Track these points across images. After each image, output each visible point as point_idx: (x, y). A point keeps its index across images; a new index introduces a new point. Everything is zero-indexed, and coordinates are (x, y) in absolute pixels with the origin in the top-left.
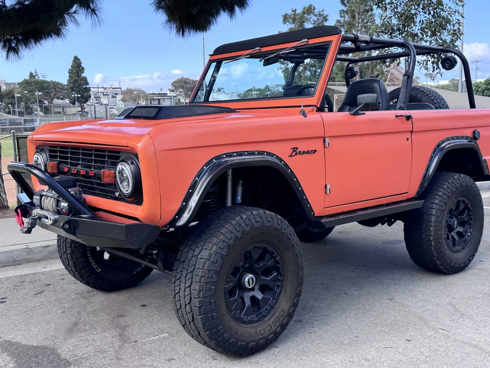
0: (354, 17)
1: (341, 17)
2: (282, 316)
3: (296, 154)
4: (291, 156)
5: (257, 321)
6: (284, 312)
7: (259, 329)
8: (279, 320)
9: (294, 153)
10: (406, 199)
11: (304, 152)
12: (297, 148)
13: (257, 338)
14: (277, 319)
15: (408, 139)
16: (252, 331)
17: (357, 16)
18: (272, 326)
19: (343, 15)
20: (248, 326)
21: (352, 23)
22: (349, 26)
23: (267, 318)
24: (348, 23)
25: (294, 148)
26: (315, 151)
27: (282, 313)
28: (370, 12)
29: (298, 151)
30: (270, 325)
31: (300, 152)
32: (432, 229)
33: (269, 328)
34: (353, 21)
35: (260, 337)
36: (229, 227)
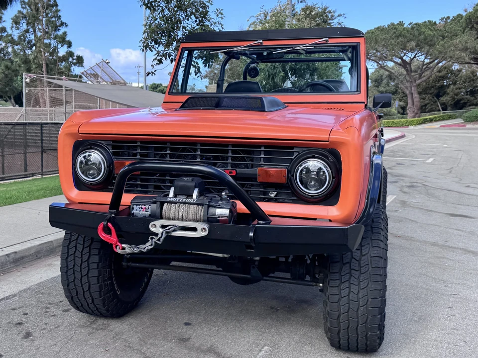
0: (37, 10)
1: (23, 8)
17: (41, 9)
19: (24, 6)
21: (36, 16)
22: (33, 19)
24: (32, 16)
28: (54, 8)
34: (37, 14)
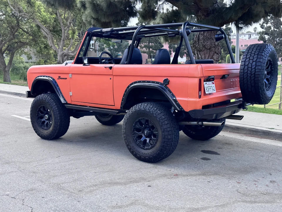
4: (58, 79)
5: (45, 130)
8: (49, 132)
10: (115, 109)
15: (111, 79)
16: (42, 131)
20: (42, 129)
23: (47, 130)
26: (66, 79)
31: (61, 78)
33: (46, 133)
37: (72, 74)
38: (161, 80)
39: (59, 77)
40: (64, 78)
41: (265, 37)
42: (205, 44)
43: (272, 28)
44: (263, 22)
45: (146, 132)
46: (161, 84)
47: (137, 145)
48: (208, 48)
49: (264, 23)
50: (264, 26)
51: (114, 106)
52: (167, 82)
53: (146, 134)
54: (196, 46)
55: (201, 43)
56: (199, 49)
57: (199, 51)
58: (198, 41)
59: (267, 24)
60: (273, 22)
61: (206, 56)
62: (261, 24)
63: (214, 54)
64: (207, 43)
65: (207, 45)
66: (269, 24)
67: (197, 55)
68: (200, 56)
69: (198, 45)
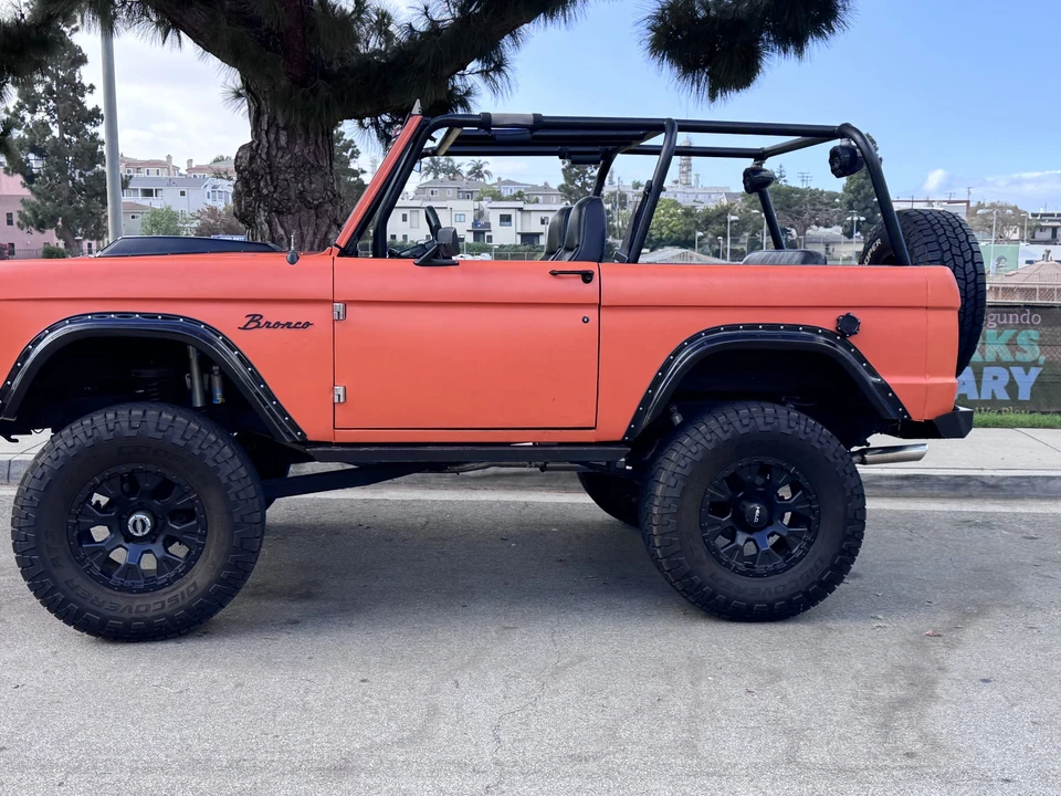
2: (189, 594)
3: (258, 327)
4: (245, 328)
5: (140, 591)
6: (196, 588)
7: (137, 603)
8: (183, 598)
9: (253, 325)
10: (594, 441)
11: (278, 323)
12: (261, 317)
13: (126, 615)
14: (180, 597)
15: (585, 320)
16: (122, 603)
18: (167, 604)
20: (119, 594)
23: (163, 591)
25: (255, 315)
26: (308, 324)
27: (192, 589)
29: (262, 322)
30: (163, 603)
31: (268, 324)
32: (655, 511)
33: (159, 606)
35: (134, 615)
36: (77, 428)
37: (346, 303)
38: (827, 321)
39: (255, 318)
40: (288, 325)
41: (28, 161)
42: (303, 186)
43: (56, 132)
44: (18, 103)
45: (758, 511)
46: (826, 333)
47: (728, 565)
48: (315, 202)
49: (21, 107)
50: (23, 119)
51: (594, 428)
52: (848, 325)
53: (756, 520)
54: (265, 191)
55: (287, 180)
56: (280, 203)
57: (279, 213)
58: (270, 173)
59: (33, 111)
60: (55, 110)
61: (305, 232)
62: (12, 110)
63: (329, 227)
64: (311, 183)
65: (313, 192)
66: (41, 115)
67: (265, 227)
68: (281, 231)
69: (272, 189)
